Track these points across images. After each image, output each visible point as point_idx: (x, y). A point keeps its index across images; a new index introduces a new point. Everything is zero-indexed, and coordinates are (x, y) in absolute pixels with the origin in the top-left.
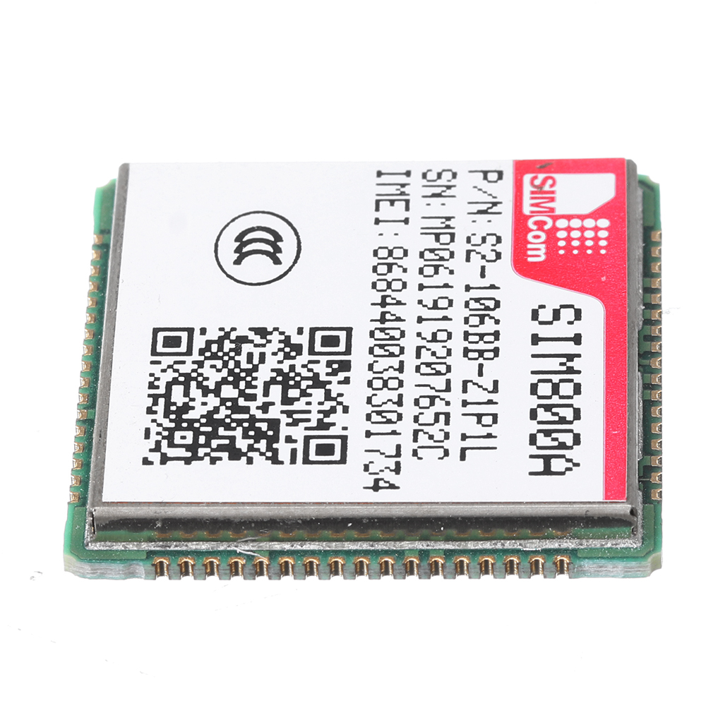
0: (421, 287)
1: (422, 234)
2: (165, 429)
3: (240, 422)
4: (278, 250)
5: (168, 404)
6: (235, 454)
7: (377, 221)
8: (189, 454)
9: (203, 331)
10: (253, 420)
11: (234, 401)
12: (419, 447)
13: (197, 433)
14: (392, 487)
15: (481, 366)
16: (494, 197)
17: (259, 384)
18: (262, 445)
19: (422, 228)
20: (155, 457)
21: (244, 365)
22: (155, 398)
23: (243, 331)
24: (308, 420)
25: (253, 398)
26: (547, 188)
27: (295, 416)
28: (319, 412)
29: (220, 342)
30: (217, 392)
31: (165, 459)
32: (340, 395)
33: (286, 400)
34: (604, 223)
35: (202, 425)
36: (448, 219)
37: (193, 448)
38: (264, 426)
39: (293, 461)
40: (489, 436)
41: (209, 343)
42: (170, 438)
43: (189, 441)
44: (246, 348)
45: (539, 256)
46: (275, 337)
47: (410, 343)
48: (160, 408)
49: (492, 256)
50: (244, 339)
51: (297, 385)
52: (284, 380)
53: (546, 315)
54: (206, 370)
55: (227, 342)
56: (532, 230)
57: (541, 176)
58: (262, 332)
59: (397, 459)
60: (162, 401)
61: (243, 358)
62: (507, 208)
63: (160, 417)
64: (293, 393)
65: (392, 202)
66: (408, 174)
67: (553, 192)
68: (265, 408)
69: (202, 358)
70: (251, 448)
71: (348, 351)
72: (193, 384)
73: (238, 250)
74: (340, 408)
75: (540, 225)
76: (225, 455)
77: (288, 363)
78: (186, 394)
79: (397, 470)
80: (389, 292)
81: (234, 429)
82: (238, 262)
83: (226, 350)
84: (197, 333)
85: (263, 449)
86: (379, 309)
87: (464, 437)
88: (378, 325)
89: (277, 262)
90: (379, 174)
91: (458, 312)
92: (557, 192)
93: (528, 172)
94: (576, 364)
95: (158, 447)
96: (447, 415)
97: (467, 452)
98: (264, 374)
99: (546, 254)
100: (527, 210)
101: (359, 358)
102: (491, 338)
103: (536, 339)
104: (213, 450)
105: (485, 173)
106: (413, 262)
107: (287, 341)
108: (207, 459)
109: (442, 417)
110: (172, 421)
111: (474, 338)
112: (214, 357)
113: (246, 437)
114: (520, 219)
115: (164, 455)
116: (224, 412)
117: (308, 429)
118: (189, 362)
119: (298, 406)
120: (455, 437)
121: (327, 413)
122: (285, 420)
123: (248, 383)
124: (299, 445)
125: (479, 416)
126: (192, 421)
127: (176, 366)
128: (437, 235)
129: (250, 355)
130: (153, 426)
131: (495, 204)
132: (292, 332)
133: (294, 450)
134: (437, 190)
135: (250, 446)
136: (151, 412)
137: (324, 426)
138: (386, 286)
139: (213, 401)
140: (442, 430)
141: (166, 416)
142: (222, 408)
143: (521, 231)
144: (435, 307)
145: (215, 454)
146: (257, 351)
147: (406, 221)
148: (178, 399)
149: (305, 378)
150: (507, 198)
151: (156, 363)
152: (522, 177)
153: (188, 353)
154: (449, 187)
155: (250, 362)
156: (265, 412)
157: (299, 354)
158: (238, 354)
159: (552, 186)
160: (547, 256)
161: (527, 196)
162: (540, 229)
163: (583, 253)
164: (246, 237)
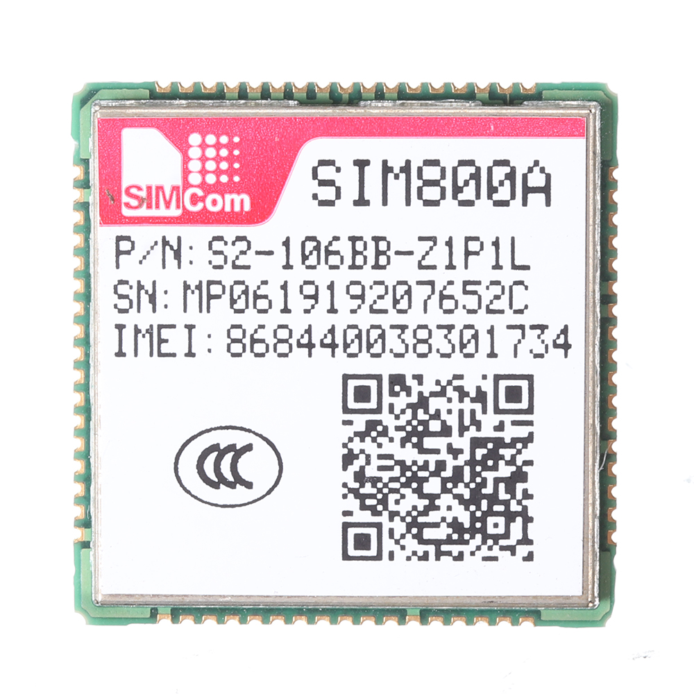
0: (286, 310)
1: (208, 311)
2: (484, 542)
3: (474, 474)
4: (231, 448)
5: (449, 541)
6: (520, 476)
7: (190, 354)
8: (519, 520)
9: (347, 513)
10: (472, 462)
11: (445, 481)
12: (511, 307)
13: (490, 512)
14: (565, 331)
15: (398, 253)
16: (156, 243)
17: (421, 459)
18: (507, 453)
19: (201, 311)
20: (522, 550)
21: (397, 472)
22: (439, 554)
23: (349, 477)
24: (473, 412)
25: (441, 465)
26: (143, 194)
27: (467, 422)
28: (461, 401)
29: (362, 498)
30: (433, 497)
31: (526, 540)
32: (438, 382)
33: (446, 431)
34: (195, 139)
35: (479, 508)
36: (186, 287)
37: (510, 517)
38: (480, 453)
39: (530, 423)
40: (496, 244)
41: (363, 507)
42: (496, 538)
43: (501, 521)
44: (371, 472)
45: (242, 201)
46: (356, 446)
47: (364, 319)
48: (455, 549)
49: (242, 245)
50: (360, 476)
51: (425, 423)
52: (416, 435)
53: (328, 193)
54: (403, 508)
55: (362, 491)
56: (205, 206)
57: (125, 199)
58: (348, 459)
59: (527, 328)
60: (444, 548)
61: (386, 476)
62: (172, 233)
63: (466, 549)
64: (435, 426)
65: (162, 341)
66: (120, 327)
67: (149, 188)
68: (455, 452)
69: (386, 514)
70: (512, 462)
71: (379, 378)
72: (421, 519)
73: (232, 485)
74: (456, 383)
75: (195, 199)
76: (520, 487)
77: (392, 432)
78: (436, 525)
79: (543, 328)
80: (293, 341)
81: (484, 480)
82: (249, 485)
83: (374, 491)
84: (349, 519)
85: (514, 451)
86: (317, 350)
87: (497, 266)
88: (339, 350)
89: (249, 448)
90: (120, 354)
91: (322, 276)
92: (149, 183)
93: (120, 212)
94: (397, 164)
95: (512, 550)
96: (466, 283)
97: (517, 263)
98: (409, 454)
99: (239, 193)
100: (174, 212)
101: (387, 366)
102: (359, 246)
103: (361, 201)
104: (514, 497)
105: (119, 253)
106: (250, 320)
107: (362, 436)
108: (525, 502)
109: (469, 288)
110: (473, 537)
111: (359, 260)
112: (384, 502)
113: (495, 468)
114: (188, 218)
115: (519, 542)
116: (461, 489)
117: (484, 411)
118: (391, 525)
119: (453, 421)
120: (497, 275)
121: (463, 394)
122: (472, 432)
123: (420, 468)
124: (507, 419)
125: (468, 253)
126: (474, 519)
127: (397, 536)
128: (210, 297)
129: (381, 468)
130: (479, 554)
131: (165, 243)
132: (350, 431)
133: (514, 423)
134: (145, 298)
135: (508, 463)
136: (460, 557)
137: (481, 397)
138: (284, 344)
139: (445, 500)
140: (488, 288)
141: (467, 542)
142: (455, 491)
143: (205, 218)
144: (315, 297)
145: (519, 496)
146: (375, 462)
147: (190, 328)
148: (442, 532)
149: (415, 416)
150: (157, 232)
151: (391, 556)
152: (125, 218)
153: (379, 526)
154: (140, 287)
155: (391, 468)
156: (461, 451)
157: (380, 423)
158: (380, 479)
159: (139, 189)
160: (243, 192)
161: (153, 213)
162: (203, 199)
163: (238, 159)
164: (212, 478)
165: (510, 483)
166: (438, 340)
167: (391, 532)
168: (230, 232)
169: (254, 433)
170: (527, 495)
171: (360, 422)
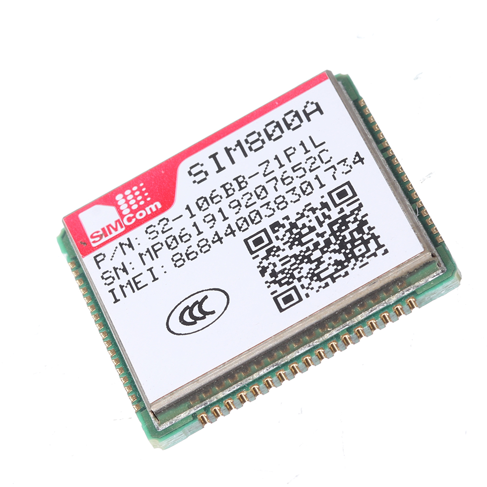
0: (200, 233)
1: (157, 257)
2: (357, 261)
3: (337, 238)
4: (196, 303)
5: (337, 271)
6: (363, 223)
7: (155, 279)
8: (372, 241)
9: (274, 293)
10: (333, 233)
11: (322, 250)
12: (322, 162)
13: (354, 247)
14: (357, 155)
15: (250, 177)
16: (116, 248)
17: (304, 248)
18: (351, 219)
19: (153, 259)
20: (382, 250)
21: (293, 260)
22: (334, 280)
23: (268, 277)
24: (323, 214)
25: (316, 245)
26: (101, 233)
27: (322, 219)
28: (314, 213)
29: (279, 282)
30: (318, 259)
31: (380, 246)
32: (298, 214)
33: (312, 229)
34: (119, 197)
35: (346, 249)
36: (141, 255)
38: (335, 228)
39: (358, 200)
40: (302, 144)
41: (281, 285)
42: (363, 255)
43: (362, 247)
44: (278, 269)
45: (156, 206)
46: (265, 263)
47: (244, 212)
48: (342, 273)
49: (165, 222)
50: (274, 274)
51: (299, 233)
52: (297, 240)
53: (201, 177)
54: (304, 273)
55: (277, 279)
56: (136, 219)
57: (91, 240)
58: (263, 271)
59: (336, 166)
60: (335, 276)
61: (288, 266)
62: (123, 239)
63: (348, 269)
64: (305, 231)
65: (137, 283)
67: (103, 229)
68: (322, 235)
69: (295, 281)
71: (265, 230)
72: (316, 272)
73: (204, 318)
74: (308, 208)
75: (129, 220)
76: (365, 228)
77: (282, 247)
78: (327, 269)
79: (344, 160)
80: (210, 243)
81: (344, 236)
82: (213, 312)
83: (285, 275)
84: (276, 294)
85: (354, 216)
86: (225, 240)
87: (307, 151)
88: (237, 232)
89: (206, 297)
90: (116, 301)
91: (213, 209)
92: (102, 227)
93: (91, 247)
94: (233, 145)
95: (375, 255)
96: (293, 168)
97: (317, 145)
98: (297, 250)
99: (152, 204)
100: (120, 230)
101: (266, 223)
102: (228, 187)
103: (220, 169)
104: (364, 233)
105: (97, 263)
106: (182, 248)
107: (266, 258)
108: (371, 232)
109: (295, 169)
110: (349, 262)
111: (230, 192)
112: (292, 276)
113: (347, 228)
114: (129, 229)
115: (376, 250)
116: (332, 247)
117: (329, 210)
118: (301, 283)
119: (314, 223)
120: (308, 155)
121: (314, 210)
122: (327, 221)
123: (305, 252)
124: (344, 206)
125: (288, 156)
126: (345, 254)
127: (306, 286)
128: (155, 252)
129: (283, 265)
130: (356, 267)
131: (121, 245)
132: (259, 259)
133: (348, 205)
134: (120, 272)
135: (353, 223)
136: (347, 274)
137: (324, 205)
138: (205, 247)
139: (326, 257)
140: (306, 163)
141: (347, 266)
142: (329, 250)
143: (139, 223)
144: (214, 219)
145: (366, 231)
146: (279, 264)
147: (150, 270)
148: (332, 270)
149: (292, 233)
150: (116, 243)
151: (307, 295)
152: (95, 247)
153: (295, 288)
154: (115, 269)
155: (289, 261)
156: (325, 232)
157: (274, 247)
158: (285, 269)
159: (98, 232)
160: (154, 202)
161: (110, 237)
162: (134, 217)
163: (146, 191)
164: (190, 321)
165: (359, 230)
166: (289, 197)
167: (302, 286)
168: (154, 221)
169: (206, 290)
170: (370, 229)
171: (263, 253)
